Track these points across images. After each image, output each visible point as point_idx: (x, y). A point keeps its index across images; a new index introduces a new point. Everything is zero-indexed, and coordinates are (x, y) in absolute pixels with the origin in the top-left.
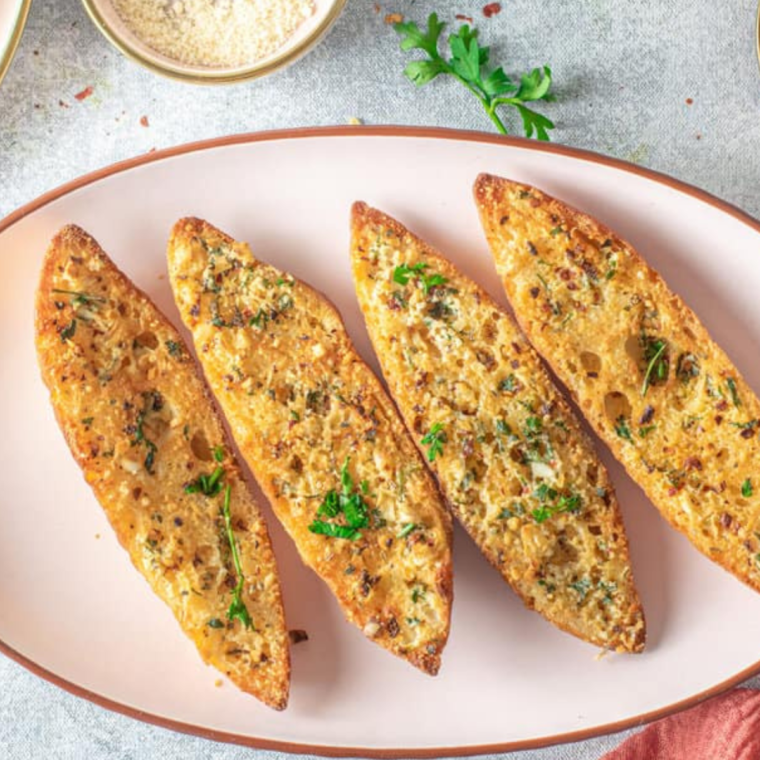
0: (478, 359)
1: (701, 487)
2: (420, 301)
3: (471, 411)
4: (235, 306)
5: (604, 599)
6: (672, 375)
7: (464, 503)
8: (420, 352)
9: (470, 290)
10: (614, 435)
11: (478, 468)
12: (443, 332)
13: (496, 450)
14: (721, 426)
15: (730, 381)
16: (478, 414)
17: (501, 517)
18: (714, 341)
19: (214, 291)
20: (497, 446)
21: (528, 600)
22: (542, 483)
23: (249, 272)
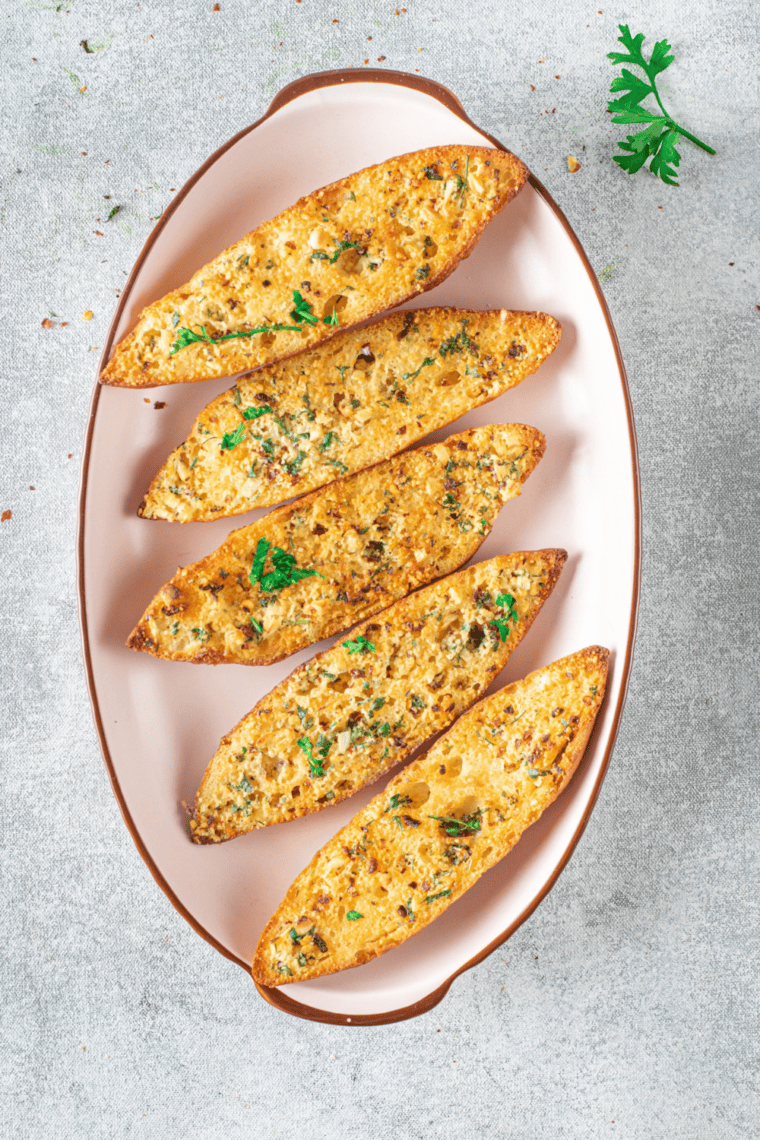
0: (438, 675)
1: (353, 876)
2: (484, 618)
3: (390, 672)
4: (464, 482)
5: (235, 806)
6: (448, 841)
7: (308, 675)
8: (438, 623)
9: (497, 662)
10: (392, 794)
11: (341, 683)
12: (458, 642)
13: (358, 699)
14: (407, 887)
15: (447, 892)
16: (388, 680)
17: (300, 708)
18: (483, 874)
19: (478, 464)
20: (362, 699)
21: (229, 740)
22: (333, 742)
23: (493, 495)
